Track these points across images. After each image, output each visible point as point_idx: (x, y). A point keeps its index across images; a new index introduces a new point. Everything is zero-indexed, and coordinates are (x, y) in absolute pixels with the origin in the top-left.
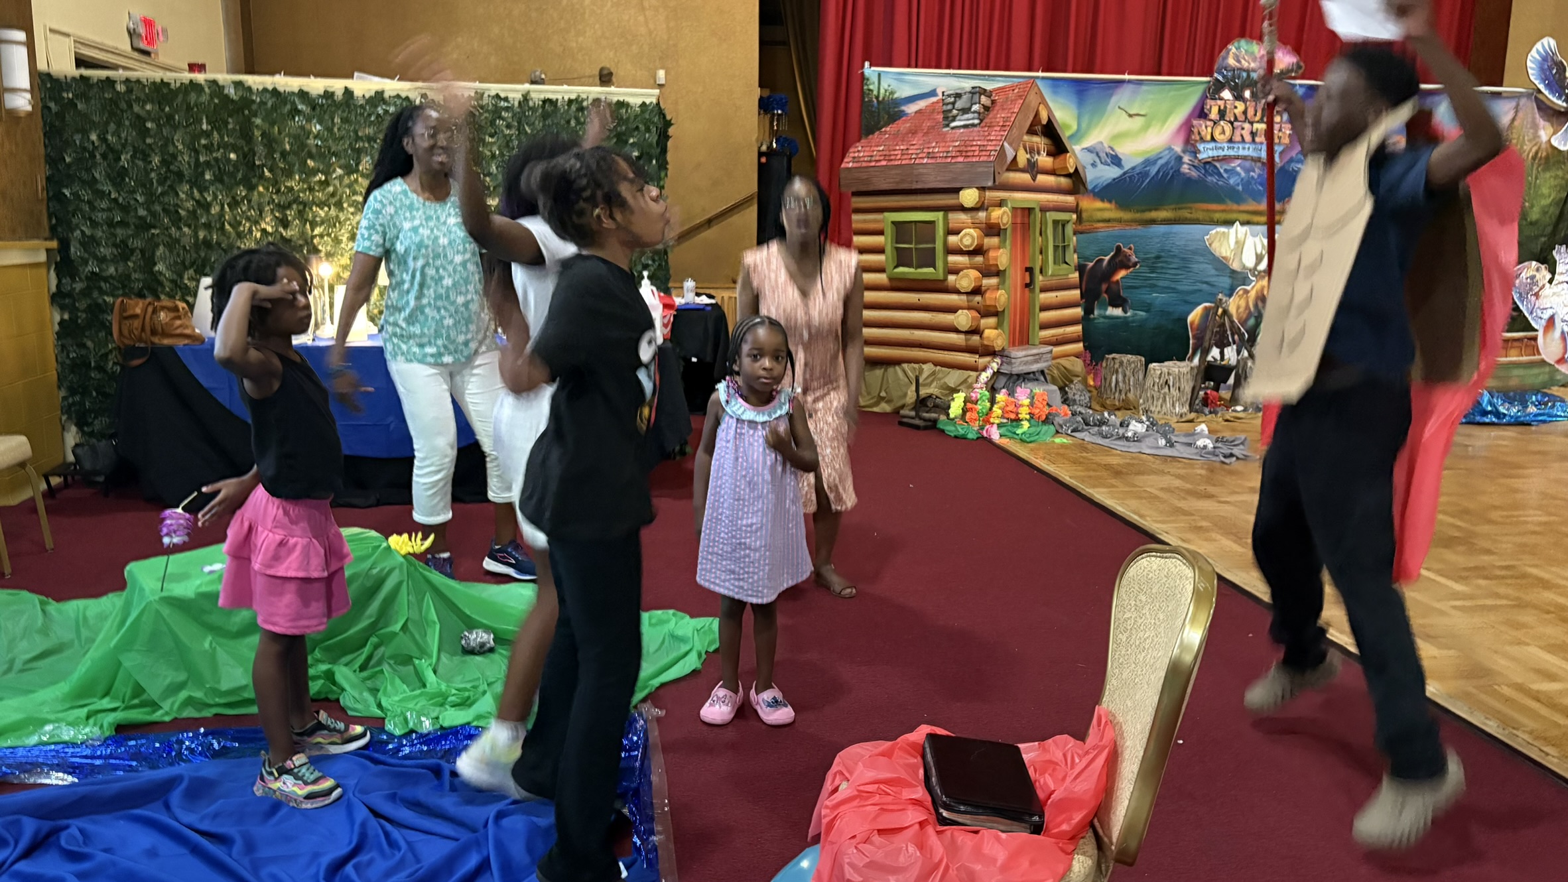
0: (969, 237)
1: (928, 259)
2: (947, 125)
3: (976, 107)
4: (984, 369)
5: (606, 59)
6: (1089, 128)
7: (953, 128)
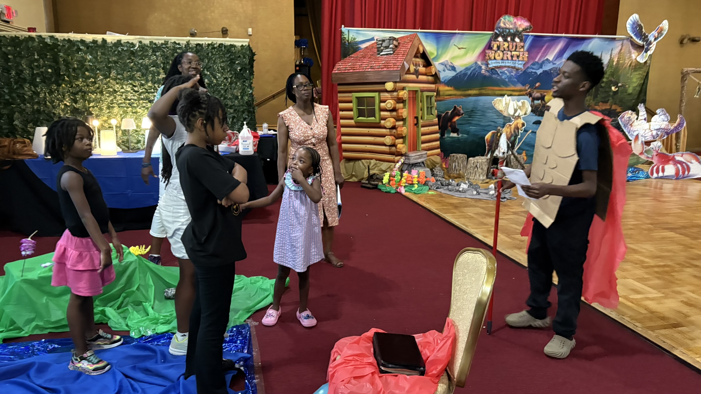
0: (390, 104)
1: (372, 114)
2: (379, 54)
3: (391, 46)
4: (398, 162)
5: (225, 23)
6: (442, 54)
7: (382, 55)
